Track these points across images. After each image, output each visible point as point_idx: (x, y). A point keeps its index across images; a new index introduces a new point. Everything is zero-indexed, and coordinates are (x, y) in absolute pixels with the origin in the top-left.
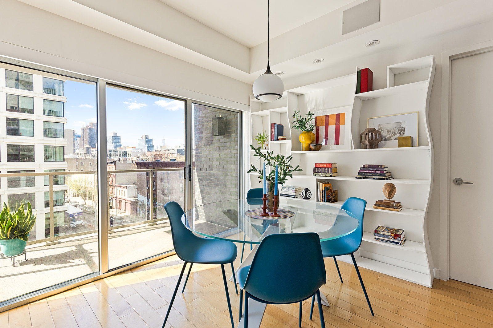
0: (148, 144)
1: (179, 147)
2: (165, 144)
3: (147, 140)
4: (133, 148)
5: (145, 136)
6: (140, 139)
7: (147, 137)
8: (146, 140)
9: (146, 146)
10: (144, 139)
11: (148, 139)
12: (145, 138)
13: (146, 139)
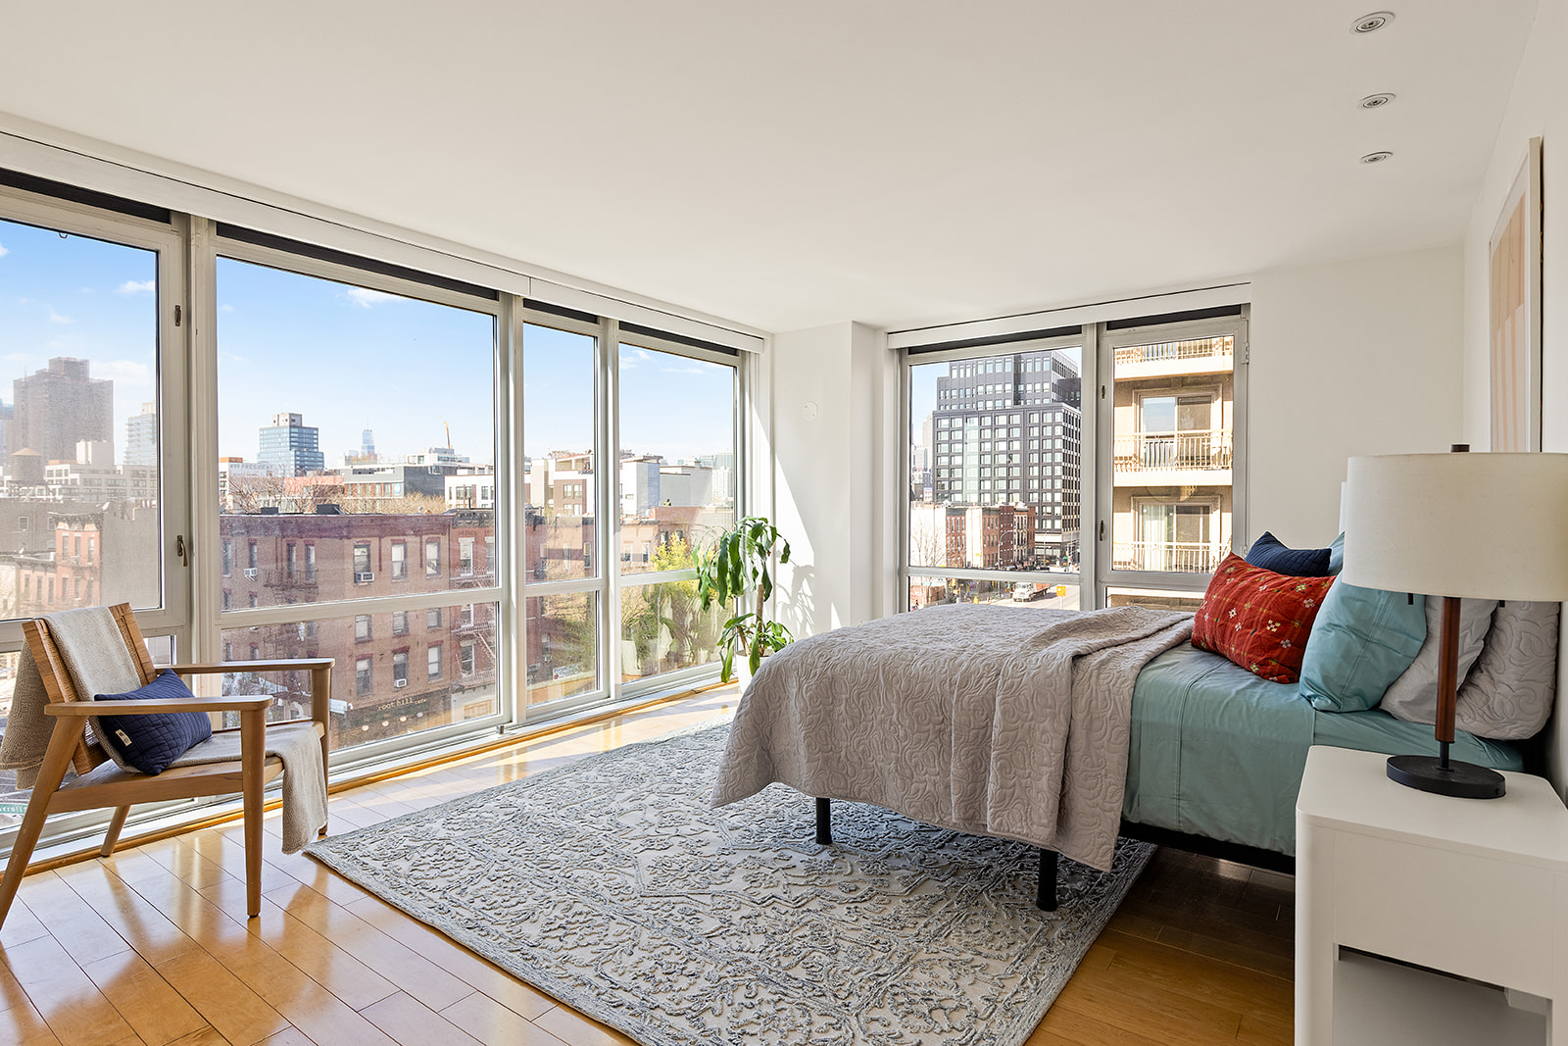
0: (300, 448)
1: (420, 457)
2: (373, 447)
3: (296, 430)
4: (230, 461)
5: (288, 418)
6: (270, 429)
7: (297, 419)
8: (293, 430)
9: (293, 453)
10: (284, 427)
11: (301, 427)
12: (288, 424)
13: (291, 427)
